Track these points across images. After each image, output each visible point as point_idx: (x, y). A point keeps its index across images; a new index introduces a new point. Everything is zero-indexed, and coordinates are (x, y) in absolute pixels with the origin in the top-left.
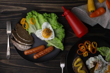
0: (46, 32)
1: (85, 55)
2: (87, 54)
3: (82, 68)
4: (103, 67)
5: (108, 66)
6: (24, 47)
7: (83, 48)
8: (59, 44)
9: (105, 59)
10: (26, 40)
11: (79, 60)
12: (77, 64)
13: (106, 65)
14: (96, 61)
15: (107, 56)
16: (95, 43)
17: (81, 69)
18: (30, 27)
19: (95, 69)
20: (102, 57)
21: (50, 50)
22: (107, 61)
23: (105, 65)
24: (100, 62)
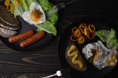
0: (35, 14)
1: (80, 41)
2: (83, 39)
3: (77, 57)
4: (104, 56)
5: (110, 54)
6: (8, 32)
7: (78, 33)
8: (51, 28)
9: (106, 46)
10: (10, 23)
11: (73, 47)
12: (70, 53)
13: (109, 53)
14: (95, 48)
15: (108, 42)
16: (92, 27)
17: (77, 59)
18: (16, 8)
19: (95, 59)
20: (102, 43)
21: (40, 36)
22: (108, 48)
23: (106, 53)
24: (99, 50)
